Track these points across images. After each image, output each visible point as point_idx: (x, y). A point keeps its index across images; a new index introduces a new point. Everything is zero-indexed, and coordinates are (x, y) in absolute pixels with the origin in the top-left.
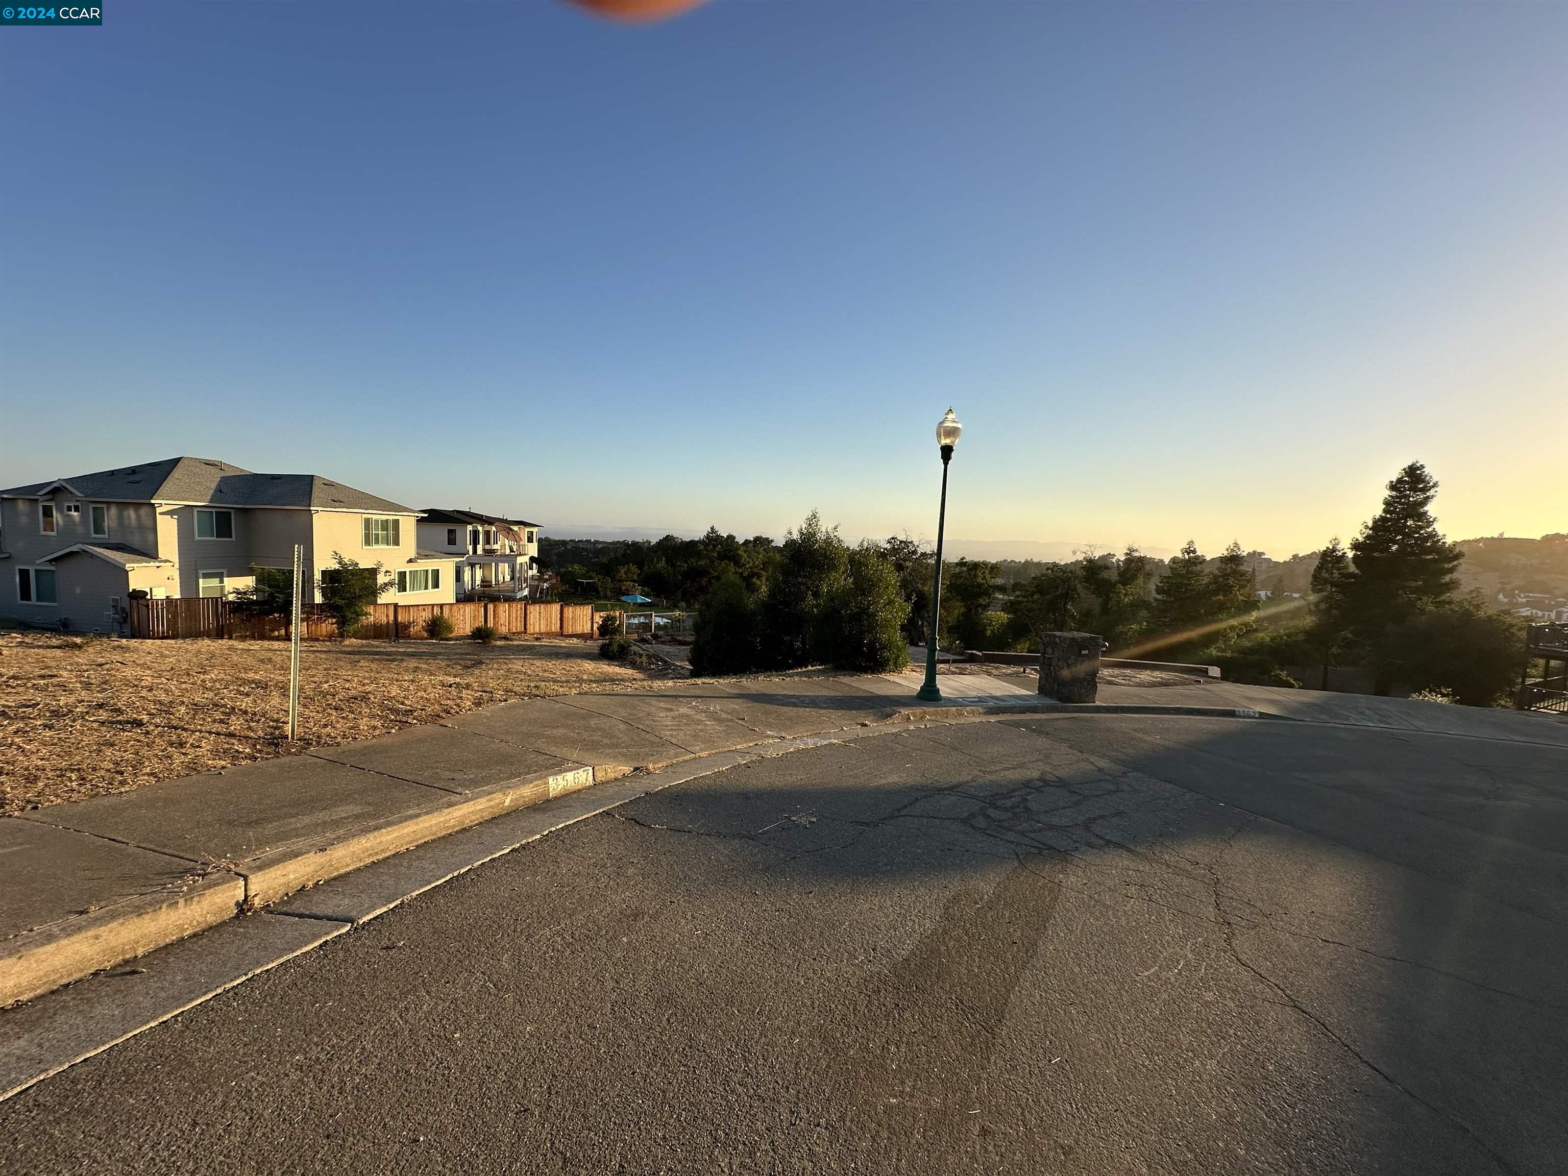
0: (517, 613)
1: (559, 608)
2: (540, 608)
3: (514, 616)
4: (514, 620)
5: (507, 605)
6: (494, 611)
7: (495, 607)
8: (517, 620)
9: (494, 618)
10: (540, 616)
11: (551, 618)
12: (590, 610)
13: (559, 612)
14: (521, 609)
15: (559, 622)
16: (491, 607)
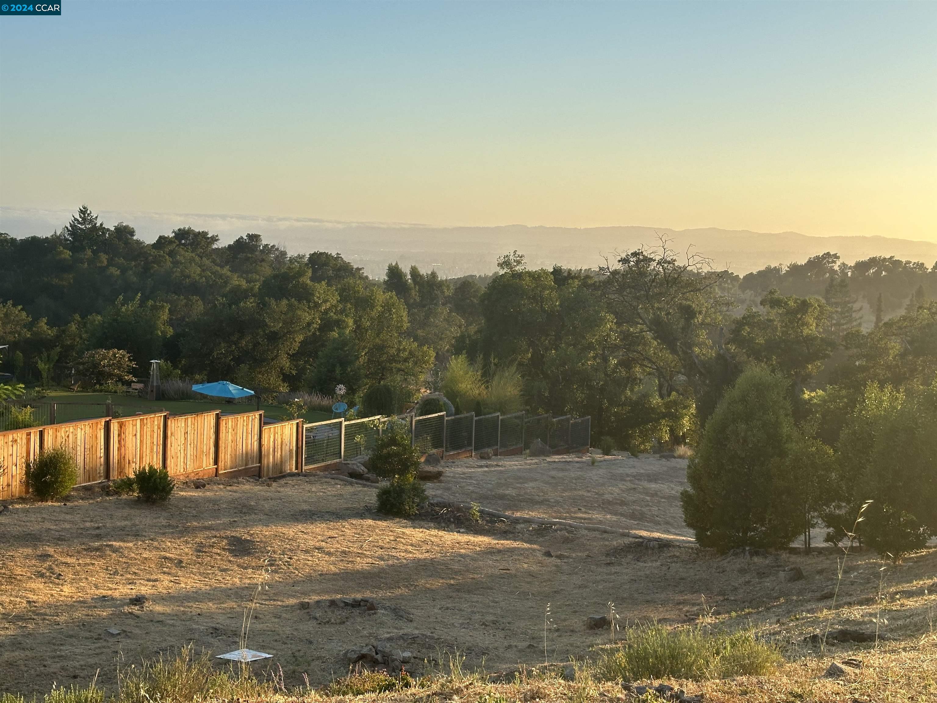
0: (152, 437)
1: (213, 422)
2: (186, 425)
3: (148, 442)
4: (148, 451)
5: (138, 421)
6: (119, 435)
7: (121, 425)
8: (152, 449)
9: (119, 449)
10: (186, 439)
11: (202, 442)
12: (257, 421)
13: (212, 431)
14: (159, 428)
15: (212, 449)
16: (114, 426)
